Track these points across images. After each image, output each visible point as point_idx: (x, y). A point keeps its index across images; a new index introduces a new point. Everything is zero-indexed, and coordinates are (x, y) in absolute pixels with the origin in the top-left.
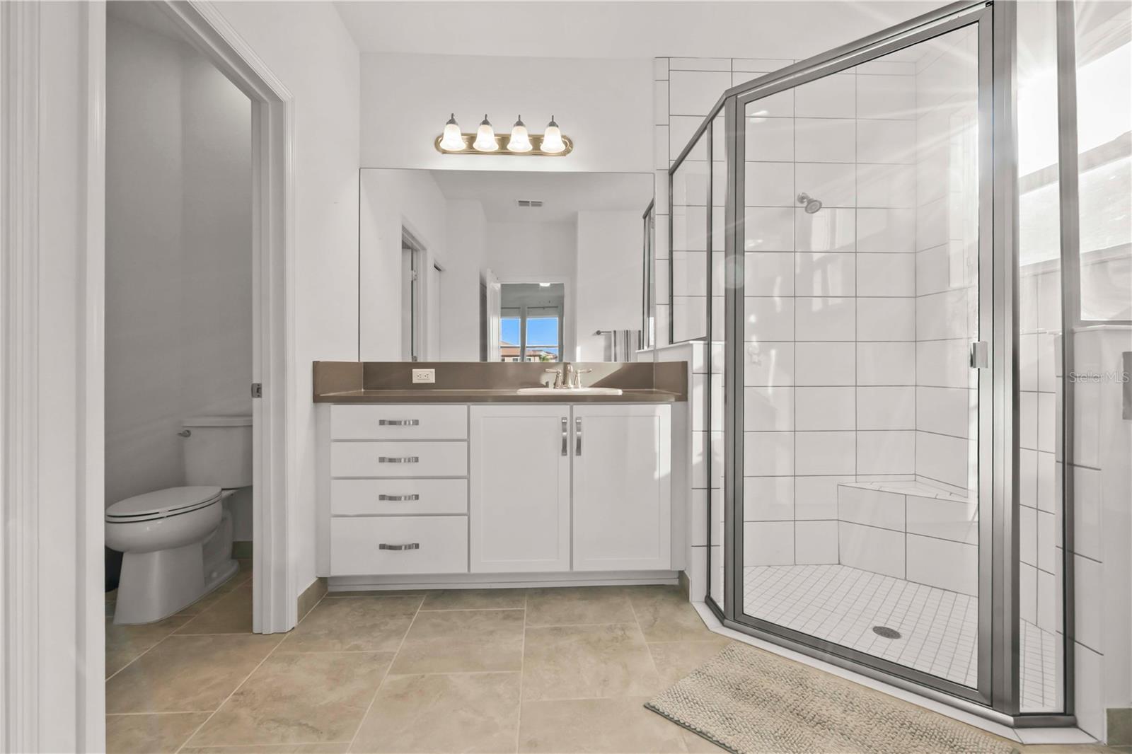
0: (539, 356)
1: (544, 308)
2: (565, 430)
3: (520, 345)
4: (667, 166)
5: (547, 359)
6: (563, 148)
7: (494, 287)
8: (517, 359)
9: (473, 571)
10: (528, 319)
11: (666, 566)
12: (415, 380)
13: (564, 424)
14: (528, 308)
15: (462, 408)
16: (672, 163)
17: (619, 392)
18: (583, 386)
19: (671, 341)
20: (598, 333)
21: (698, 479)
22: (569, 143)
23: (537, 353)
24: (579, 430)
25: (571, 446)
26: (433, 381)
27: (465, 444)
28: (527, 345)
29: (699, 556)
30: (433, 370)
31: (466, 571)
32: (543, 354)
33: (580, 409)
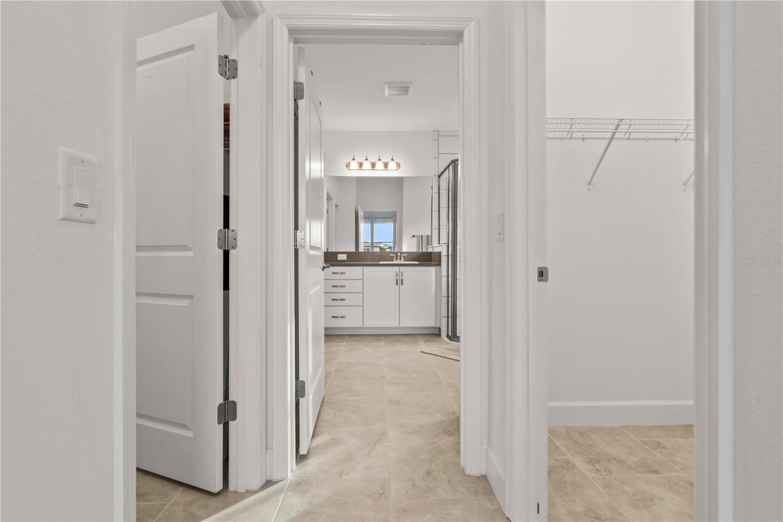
0: (380, 247)
1: (384, 218)
2: (397, 276)
3: (370, 241)
4: (437, 174)
5: (385, 249)
6: (397, 168)
7: (361, 214)
8: (369, 249)
9: (364, 326)
10: (375, 225)
11: (433, 325)
12: (339, 259)
13: (397, 274)
14: (375, 218)
15: (360, 268)
16: (440, 173)
17: (418, 263)
18: (404, 261)
19: (439, 243)
20: (414, 236)
21: (444, 293)
22: (398, 165)
23: (378, 245)
24: (402, 276)
25: (399, 282)
26: (346, 259)
27: (362, 281)
28: (374, 241)
29: (444, 321)
30: (346, 255)
31: (362, 326)
32: (382, 246)
33: (402, 269)
